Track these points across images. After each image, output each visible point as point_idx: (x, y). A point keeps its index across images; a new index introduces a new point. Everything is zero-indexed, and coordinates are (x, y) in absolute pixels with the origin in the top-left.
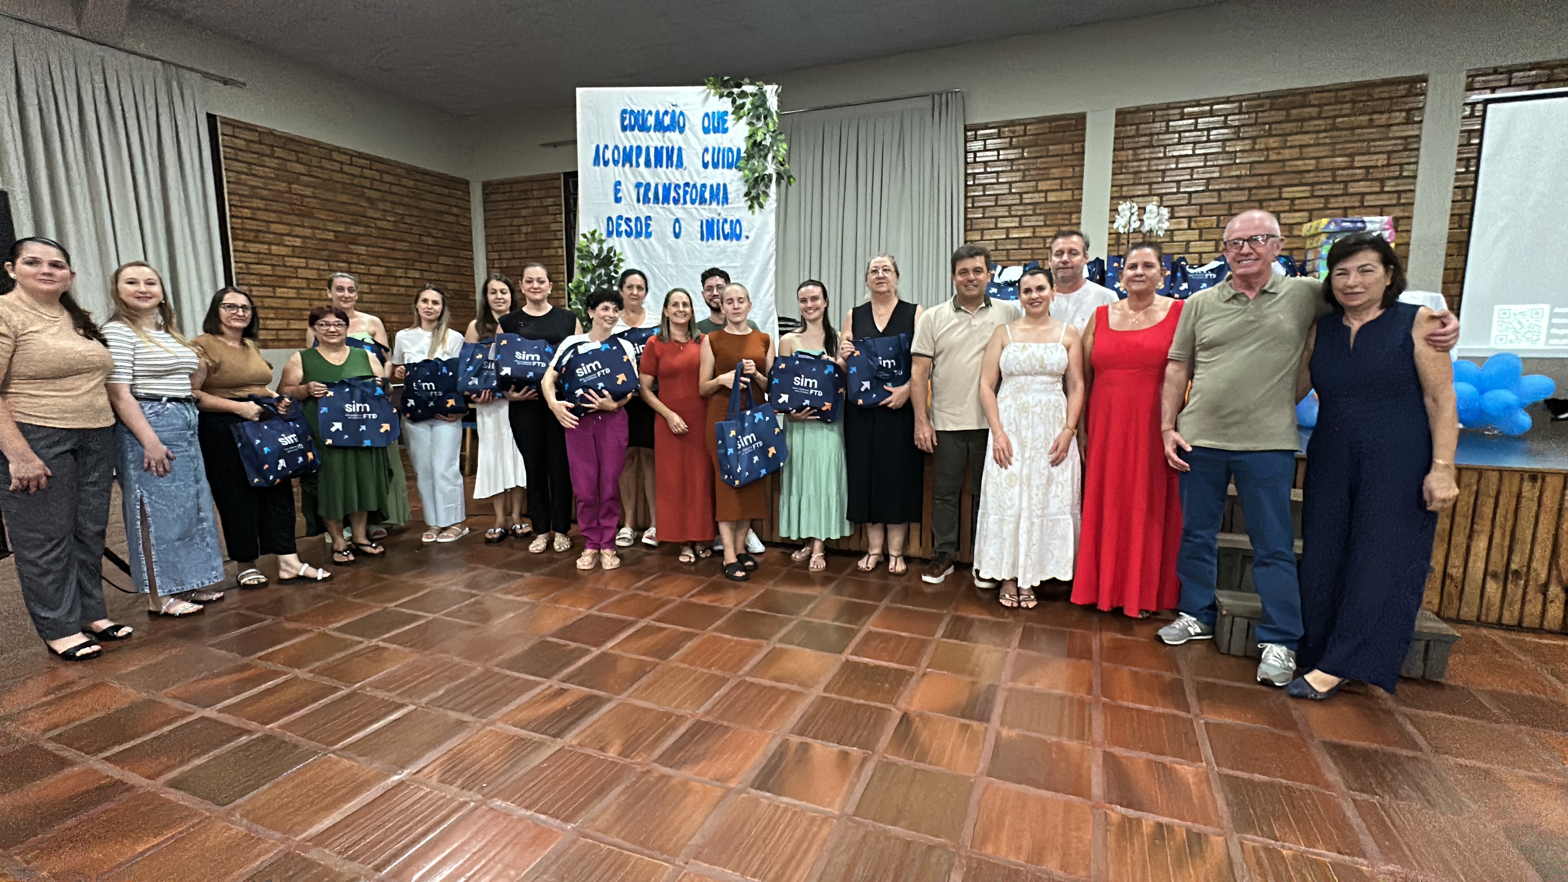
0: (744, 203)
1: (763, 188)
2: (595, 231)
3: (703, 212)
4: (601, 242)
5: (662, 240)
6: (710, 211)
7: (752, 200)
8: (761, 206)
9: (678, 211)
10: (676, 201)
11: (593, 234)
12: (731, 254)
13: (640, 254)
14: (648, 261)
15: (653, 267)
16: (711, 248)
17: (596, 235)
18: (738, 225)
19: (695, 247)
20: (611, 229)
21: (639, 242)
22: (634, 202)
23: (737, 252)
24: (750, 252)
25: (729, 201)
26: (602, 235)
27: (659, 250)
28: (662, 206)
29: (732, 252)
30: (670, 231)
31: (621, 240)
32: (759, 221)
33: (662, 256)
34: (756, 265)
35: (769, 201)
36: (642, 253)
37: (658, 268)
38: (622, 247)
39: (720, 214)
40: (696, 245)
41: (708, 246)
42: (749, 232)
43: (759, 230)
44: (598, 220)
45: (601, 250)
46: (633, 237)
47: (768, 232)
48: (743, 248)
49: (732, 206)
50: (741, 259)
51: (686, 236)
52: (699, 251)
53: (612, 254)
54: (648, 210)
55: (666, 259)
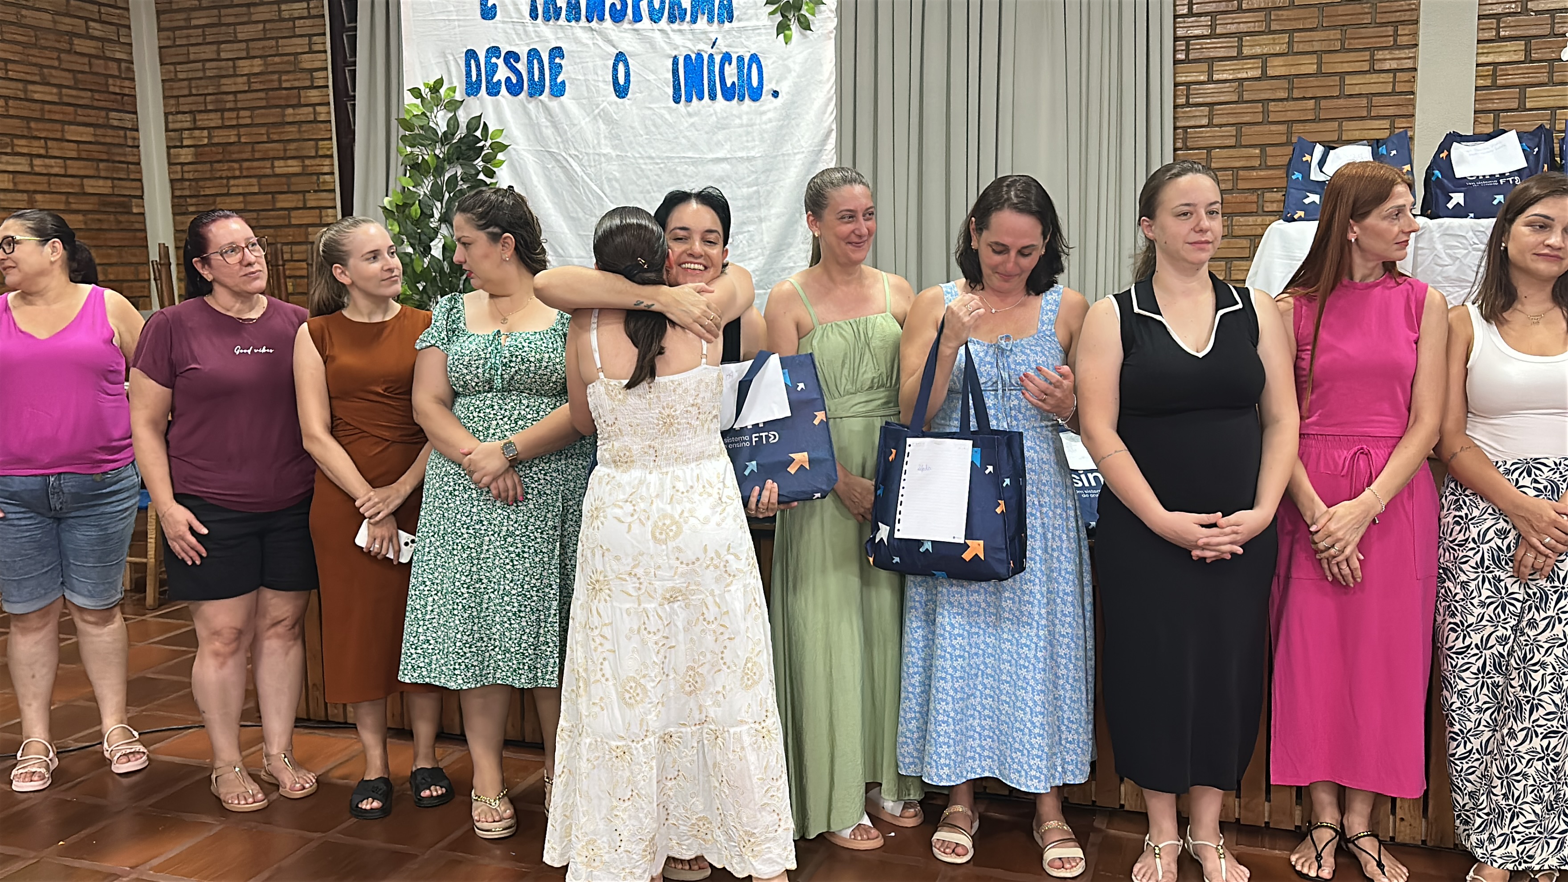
0: (766, 20)
2: (439, 83)
3: (677, 39)
4: (453, 105)
5: (588, 102)
6: (697, 37)
7: (784, 10)
9: (623, 36)
10: (618, 16)
11: (435, 88)
12: (740, 130)
13: (541, 133)
14: (559, 148)
15: (570, 160)
16: (695, 119)
17: (442, 91)
18: (754, 66)
19: (662, 117)
20: (474, 78)
21: (537, 106)
22: (523, 17)
23: (752, 126)
24: (781, 127)
25: (735, 14)
26: (454, 90)
27: (583, 123)
28: (587, 24)
29: (742, 126)
30: (605, 81)
31: (498, 101)
32: (800, 58)
33: (590, 136)
34: (795, 154)
35: (820, 12)
36: (544, 129)
37: (581, 165)
38: (500, 118)
39: (714, 43)
40: (663, 111)
41: (690, 115)
42: (777, 82)
43: (799, 76)
44: (445, 56)
45: (453, 123)
46: (523, 95)
47: (820, 82)
48: (765, 118)
49: (742, 24)
50: (762, 140)
51: (641, 92)
52: (670, 125)
53: (478, 133)
54: (556, 33)
55: (599, 143)
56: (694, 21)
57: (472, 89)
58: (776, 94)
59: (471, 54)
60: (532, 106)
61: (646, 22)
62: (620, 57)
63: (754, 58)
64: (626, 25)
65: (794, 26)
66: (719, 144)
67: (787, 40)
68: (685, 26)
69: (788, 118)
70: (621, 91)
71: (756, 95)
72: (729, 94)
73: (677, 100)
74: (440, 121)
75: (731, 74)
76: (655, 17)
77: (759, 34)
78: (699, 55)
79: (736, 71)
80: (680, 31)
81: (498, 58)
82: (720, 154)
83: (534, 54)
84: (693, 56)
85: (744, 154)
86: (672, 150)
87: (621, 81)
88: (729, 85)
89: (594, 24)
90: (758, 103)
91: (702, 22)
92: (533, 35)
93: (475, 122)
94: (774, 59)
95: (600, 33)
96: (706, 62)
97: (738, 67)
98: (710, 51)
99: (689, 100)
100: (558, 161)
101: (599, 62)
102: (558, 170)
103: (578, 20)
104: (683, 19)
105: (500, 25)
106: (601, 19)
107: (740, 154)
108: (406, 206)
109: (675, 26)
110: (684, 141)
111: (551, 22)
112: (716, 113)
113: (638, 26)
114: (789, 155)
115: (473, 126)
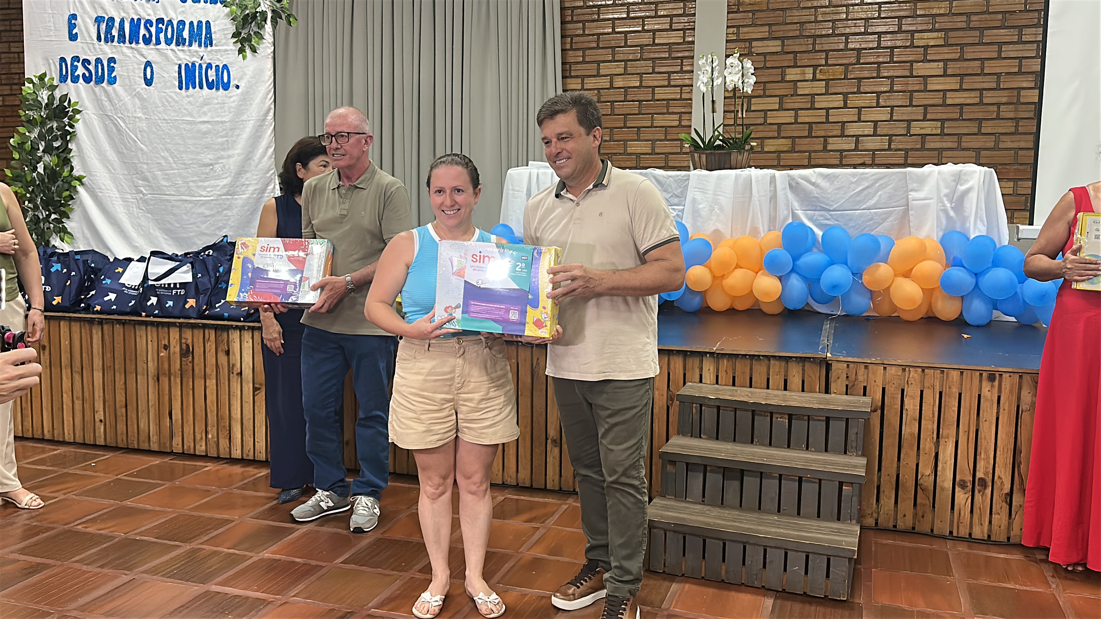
0: (231, 46)
1: (256, 29)
2: (45, 74)
3: (181, 55)
4: (53, 88)
5: (130, 89)
6: (192, 54)
7: (242, 41)
8: (254, 50)
9: (150, 52)
10: (147, 41)
11: (42, 78)
12: (217, 106)
13: (102, 104)
14: (112, 113)
15: (119, 120)
16: (191, 99)
17: (46, 79)
18: (225, 71)
19: (171, 97)
20: (64, 73)
21: (100, 89)
22: (93, 40)
23: (224, 103)
24: (241, 105)
25: (214, 42)
26: (53, 79)
27: (126, 99)
28: (129, 45)
29: (218, 104)
30: (139, 77)
31: (78, 87)
32: (251, 68)
33: (130, 106)
34: (249, 120)
35: (263, 43)
36: (104, 102)
37: (124, 122)
38: (78, 95)
39: (202, 58)
40: (173, 95)
41: (188, 96)
42: (239, 81)
43: (251, 78)
44: (48, 61)
45: (51, 98)
46: (92, 83)
47: (264, 81)
48: (232, 99)
49: (217, 48)
50: (230, 112)
51: (160, 83)
52: (176, 102)
53: (66, 104)
54: (112, 50)
55: (135, 111)
56: (190, 45)
57: (63, 79)
58: (238, 87)
59: (63, 60)
60: (97, 89)
61: (163, 45)
62: (148, 64)
63: (225, 66)
64: (152, 46)
65: (248, 51)
66: (205, 114)
67: (244, 58)
68: (186, 48)
69: (245, 100)
70: (149, 82)
71: (226, 87)
72: (210, 86)
73: (180, 88)
74: (44, 96)
75: (212, 75)
76: (168, 42)
77: (228, 54)
78: (193, 64)
79: (215, 73)
80: (182, 50)
81: (78, 62)
82: (206, 119)
83: (98, 61)
84: (190, 65)
85: (219, 119)
86: (177, 116)
87: (149, 77)
88: (210, 80)
89: (133, 45)
90: (227, 92)
91: (195, 46)
92: (98, 50)
93: (64, 98)
94: (237, 67)
95: (136, 50)
96: (197, 68)
97: (216, 72)
98: (200, 62)
99: (187, 88)
100: (111, 120)
101: (136, 66)
102: (111, 125)
103: (124, 42)
104: (184, 44)
105: (80, 44)
106: (137, 43)
107: (216, 119)
108: (24, 143)
109: (180, 48)
110: (185, 111)
111: (109, 44)
112: (203, 96)
113: (158, 47)
114: (245, 121)
115: (63, 99)
